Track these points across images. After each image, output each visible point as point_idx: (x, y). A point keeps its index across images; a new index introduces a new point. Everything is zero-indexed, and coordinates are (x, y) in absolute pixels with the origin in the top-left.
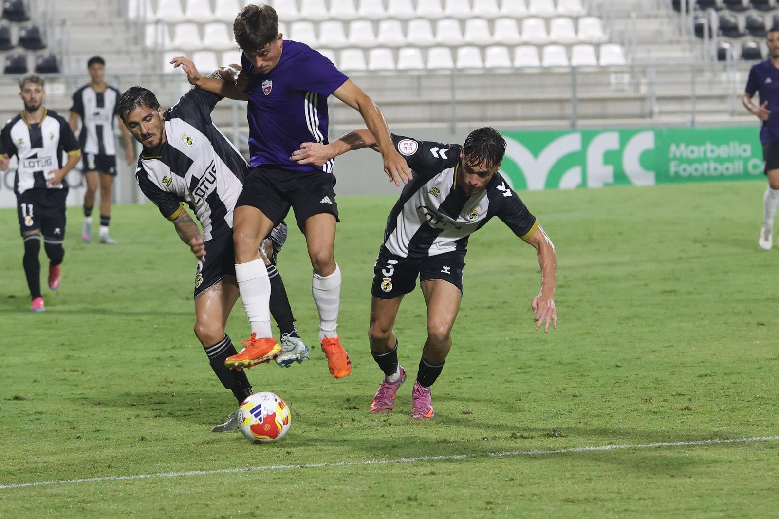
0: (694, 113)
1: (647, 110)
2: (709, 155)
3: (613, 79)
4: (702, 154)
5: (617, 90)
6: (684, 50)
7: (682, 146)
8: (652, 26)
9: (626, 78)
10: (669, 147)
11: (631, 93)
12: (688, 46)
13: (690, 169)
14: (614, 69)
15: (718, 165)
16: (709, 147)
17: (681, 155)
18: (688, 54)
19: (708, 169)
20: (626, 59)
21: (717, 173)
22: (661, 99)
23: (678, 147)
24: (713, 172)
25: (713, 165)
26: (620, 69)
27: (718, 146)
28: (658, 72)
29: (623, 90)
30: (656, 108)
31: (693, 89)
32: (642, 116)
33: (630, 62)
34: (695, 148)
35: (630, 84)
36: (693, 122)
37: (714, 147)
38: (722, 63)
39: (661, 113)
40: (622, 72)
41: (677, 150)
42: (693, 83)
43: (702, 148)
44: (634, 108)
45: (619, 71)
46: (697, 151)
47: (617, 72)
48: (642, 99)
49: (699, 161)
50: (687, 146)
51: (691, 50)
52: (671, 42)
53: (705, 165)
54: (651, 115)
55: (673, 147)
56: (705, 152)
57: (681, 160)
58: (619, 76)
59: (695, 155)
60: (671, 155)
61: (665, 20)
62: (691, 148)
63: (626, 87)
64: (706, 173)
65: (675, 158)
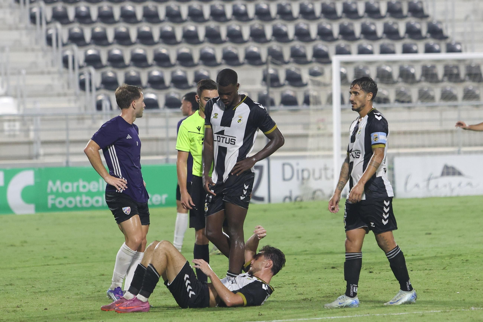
0: (68, 154)
1: (34, 152)
2: (81, 190)
3: (6, 126)
4: (75, 190)
5: (9, 136)
6: (69, 101)
7: (58, 183)
8: (43, 81)
9: (18, 125)
10: (47, 184)
11: (21, 138)
12: (73, 98)
13: (65, 202)
14: (7, 118)
15: (89, 199)
16: (81, 183)
17: (57, 190)
18: (73, 105)
19: (81, 202)
20: (18, 109)
21: (88, 205)
22: (45, 143)
23: (54, 183)
24: (84, 204)
25: (84, 198)
26: (12, 118)
27: (89, 182)
28: (42, 120)
29: (14, 136)
30: (42, 151)
31: (68, 135)
32: (30, 158)
33: (21, 112)
34: (70, 184)
35: (21, 130)
36: (67, 162)
37: (86, 184)
38: (99, 113)
39: (46, 155)
40: (14, 120)
41: (53, 186)
42: (67, 129)
43: (75, 184)
44: (23, 150)
45: (11, 119)
46: (71, 187)
47: (9, 121)
48: (30, 143)
49: (73, 195)
50: (62, 183)
51: (75, 101)
52: (59, 95)
53: (78, 198)
54: (37, 156)
55: (50, 183)
56: (78, 187)
57: (58, 194)
58: (12, 123)
59: (70, 190)
60: (49, 190)
61: (56, 76)
62: (66, 184)
63: (18, 133)
64: (79, 205)
65: (52, 193)
